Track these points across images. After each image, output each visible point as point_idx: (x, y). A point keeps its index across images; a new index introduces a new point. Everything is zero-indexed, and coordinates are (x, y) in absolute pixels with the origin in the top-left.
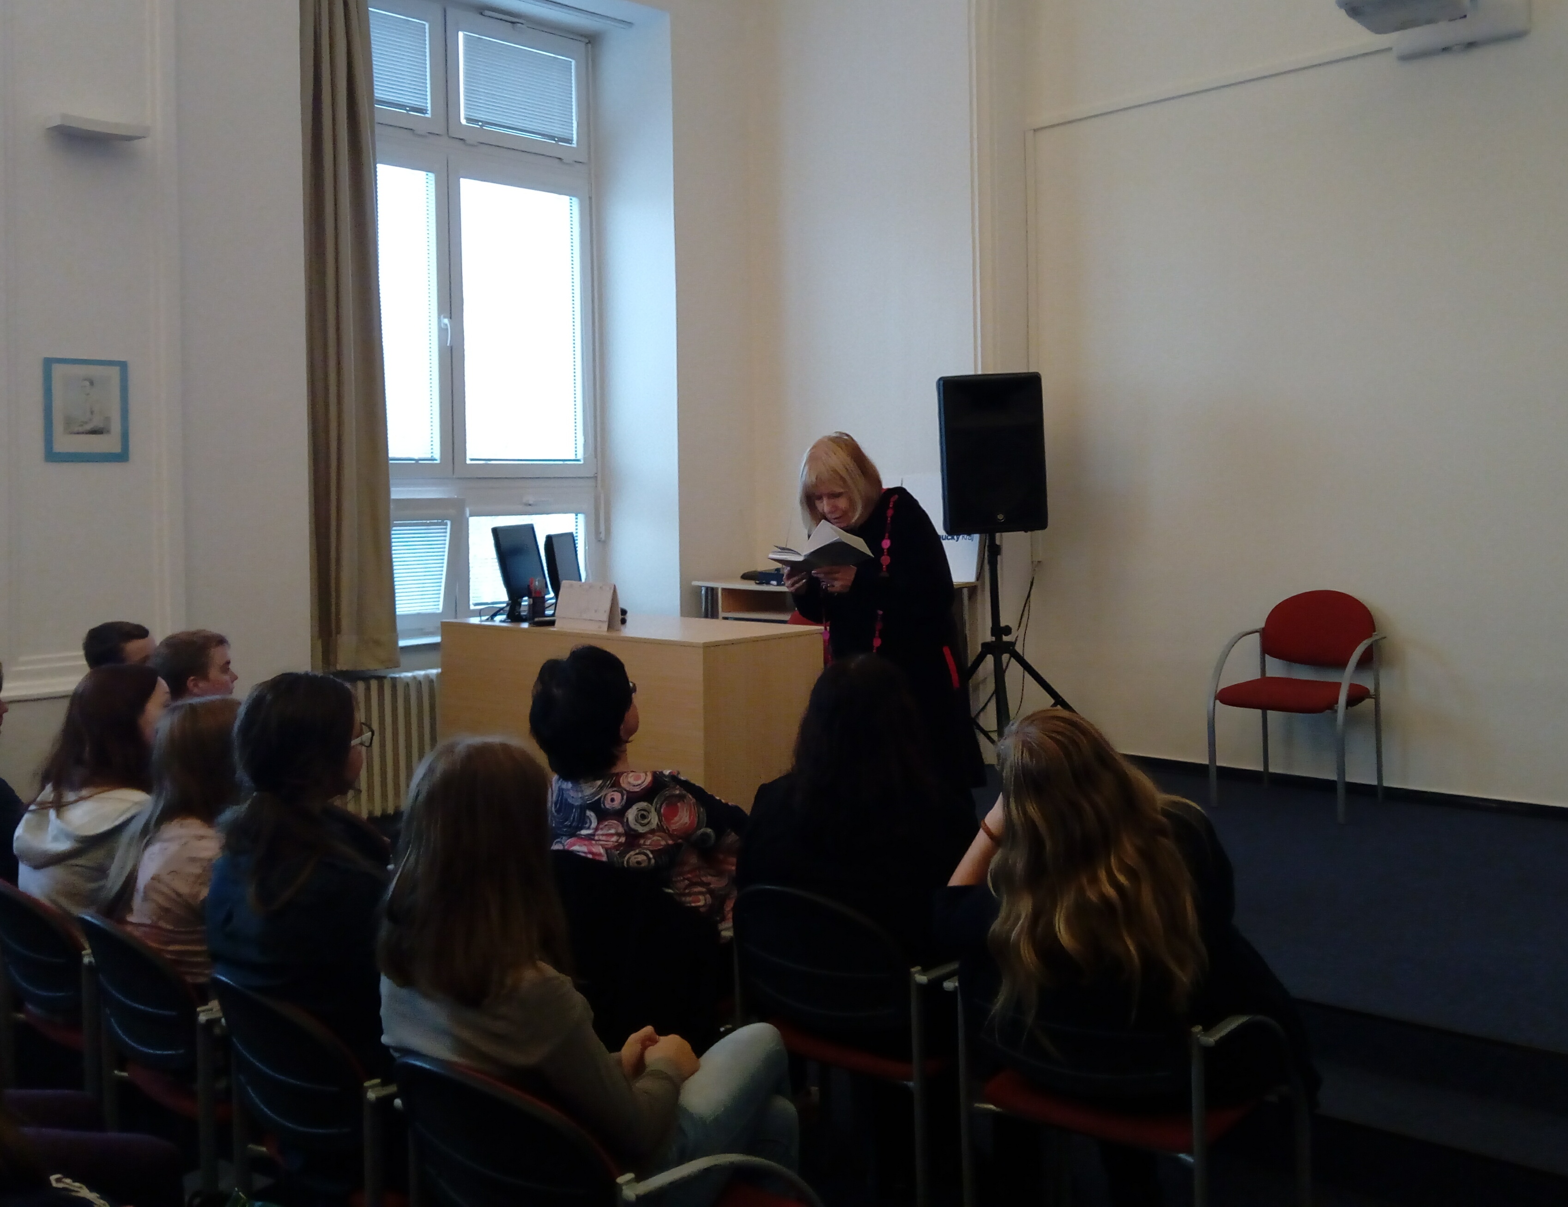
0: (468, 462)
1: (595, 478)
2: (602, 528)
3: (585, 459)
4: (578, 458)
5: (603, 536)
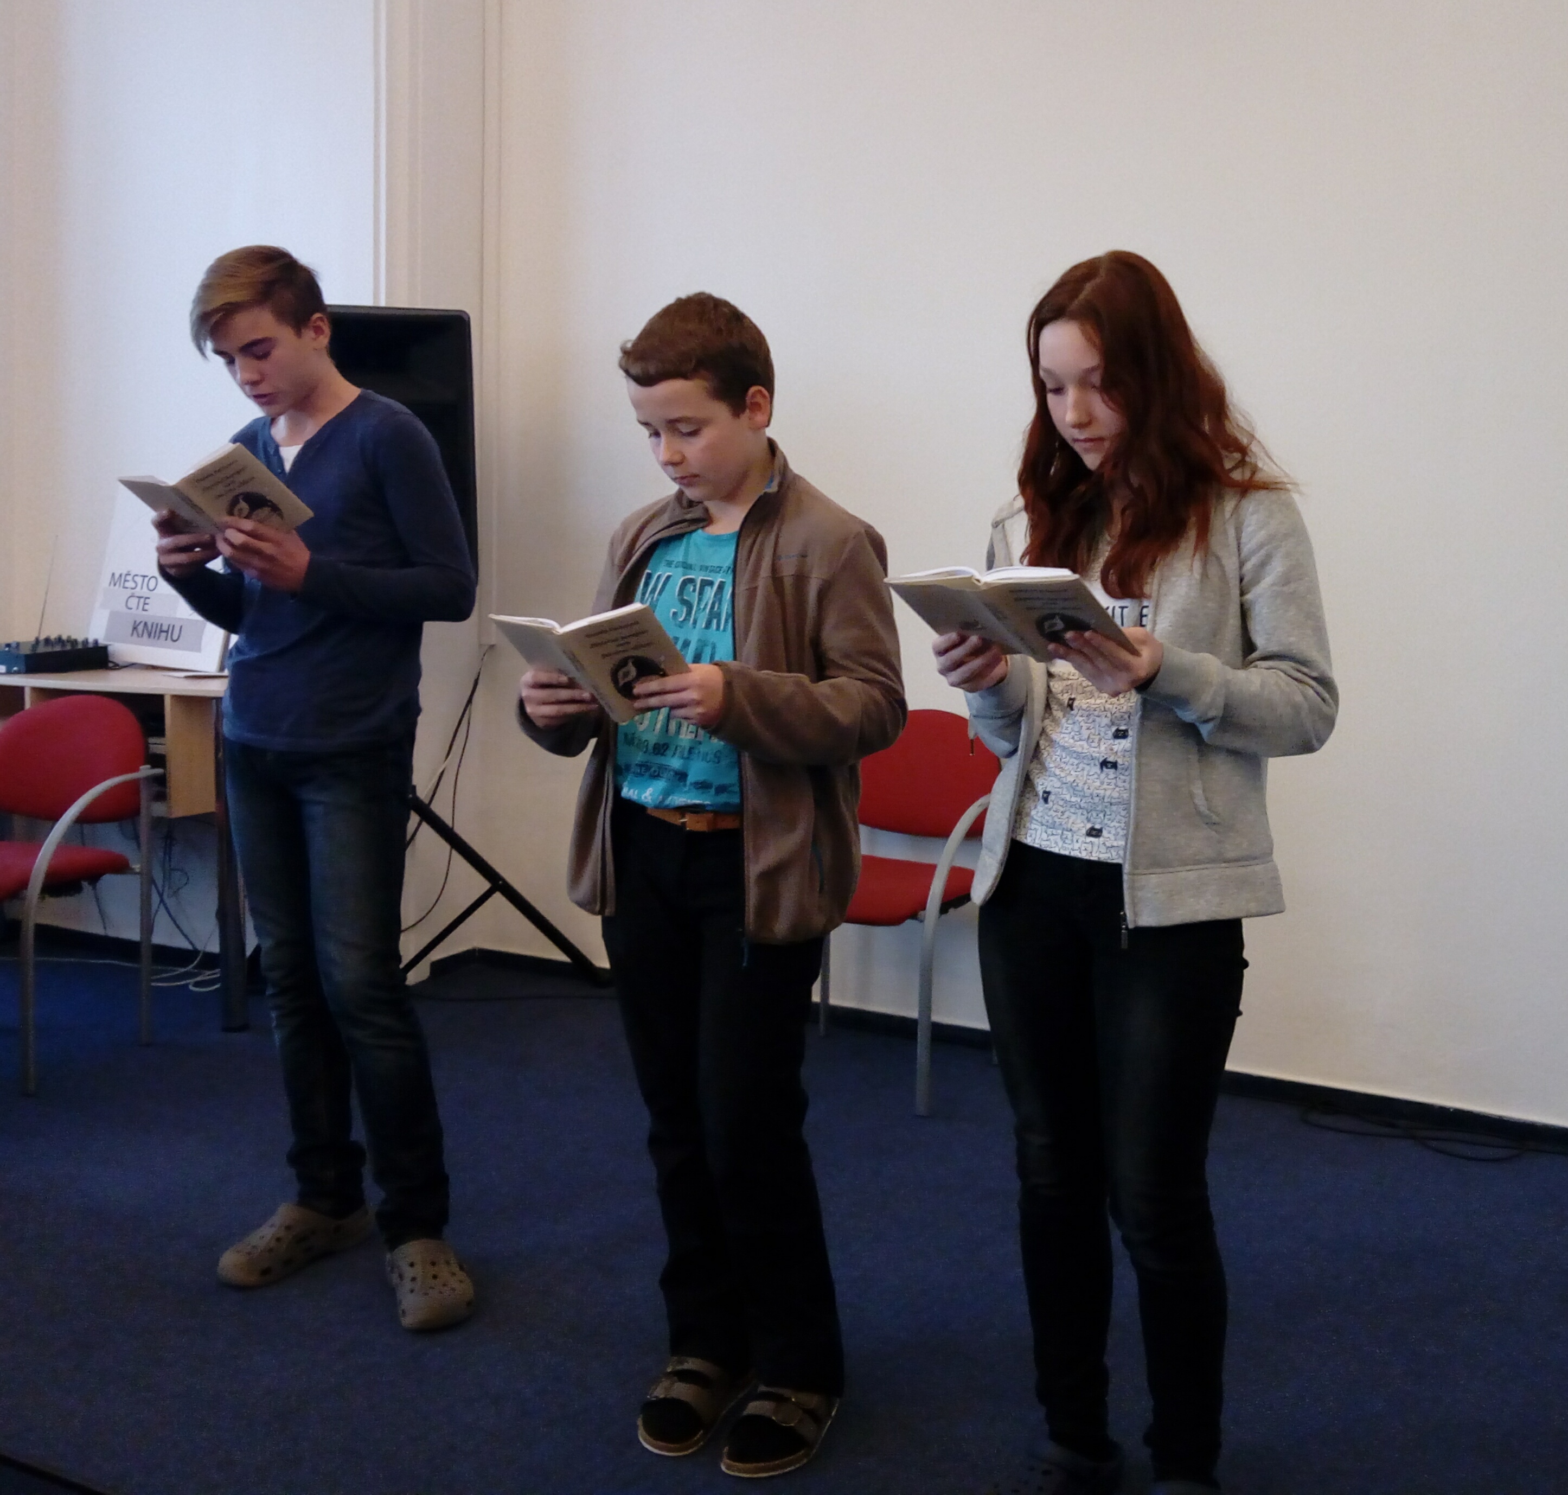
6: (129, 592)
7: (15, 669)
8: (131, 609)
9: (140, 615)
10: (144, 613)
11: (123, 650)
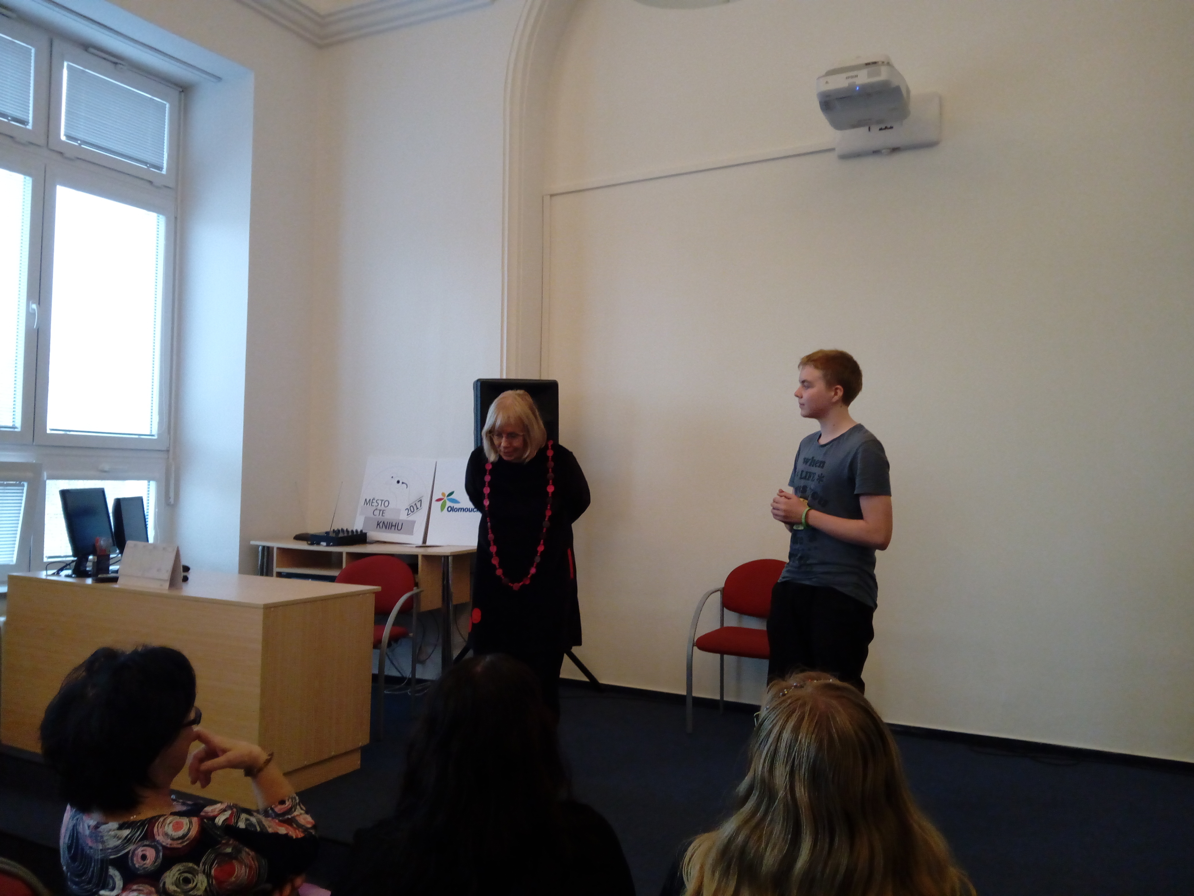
0: (48, 432)
1: (168, 451)
2: (172, 494)
3: (159, 435)
4: (153, 433)
5: (172, 500)
6: (374, 508)
7: (331, 544)
8: (376, 515)
9: (381, 518)
10: (383, 517)
11: (374, 534)
